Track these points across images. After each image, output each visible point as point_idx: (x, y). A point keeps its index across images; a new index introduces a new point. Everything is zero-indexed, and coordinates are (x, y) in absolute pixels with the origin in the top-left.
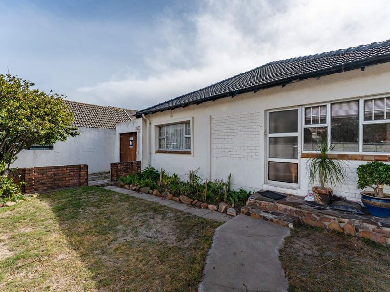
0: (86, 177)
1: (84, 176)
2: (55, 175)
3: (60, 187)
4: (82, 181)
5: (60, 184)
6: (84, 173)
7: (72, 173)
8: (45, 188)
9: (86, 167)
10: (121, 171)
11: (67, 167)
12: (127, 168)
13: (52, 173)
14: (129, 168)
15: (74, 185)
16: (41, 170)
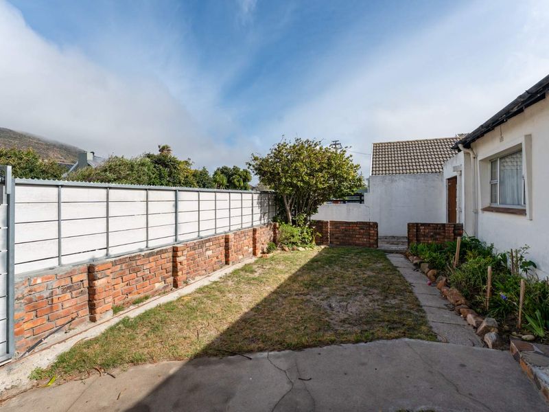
0: (375, 238)
1: (373, 236)
2: (346, 231)
3: (350, 244)
4: (372, 241)
5: (351, 241)
6: (373, 232)
7: (362, 231)
8: (338, 243)
9: (376, 225)
10: (424, 236)
11: (356, 223)
12: (436, 234)
13: (343, 228)
14: (439, 234)
15: (364, 245)
16: (335, 224)
